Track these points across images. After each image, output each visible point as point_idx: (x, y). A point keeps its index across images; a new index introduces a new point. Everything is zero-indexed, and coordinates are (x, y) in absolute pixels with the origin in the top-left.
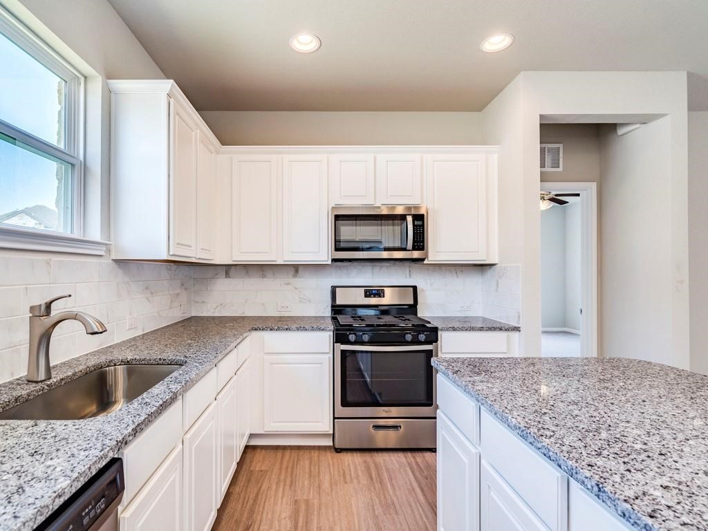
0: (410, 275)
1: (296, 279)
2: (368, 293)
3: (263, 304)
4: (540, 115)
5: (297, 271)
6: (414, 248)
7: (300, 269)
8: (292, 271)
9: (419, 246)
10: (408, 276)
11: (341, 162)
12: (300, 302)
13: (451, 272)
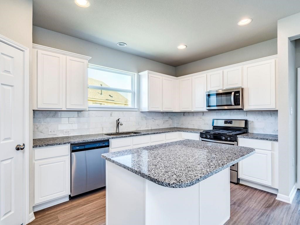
0: (247, 115)
1: (203, 117)
2: (226, 122)
3: (193, 124)
4: (289, 38)
5: (203, 114)
6: (235, 104)
7: (205, 113)
8: (202, 113)
9: (238, 104)
10: (246, 116)
11: (211, 75)
12: (204, 124)
13: (268, 114)
